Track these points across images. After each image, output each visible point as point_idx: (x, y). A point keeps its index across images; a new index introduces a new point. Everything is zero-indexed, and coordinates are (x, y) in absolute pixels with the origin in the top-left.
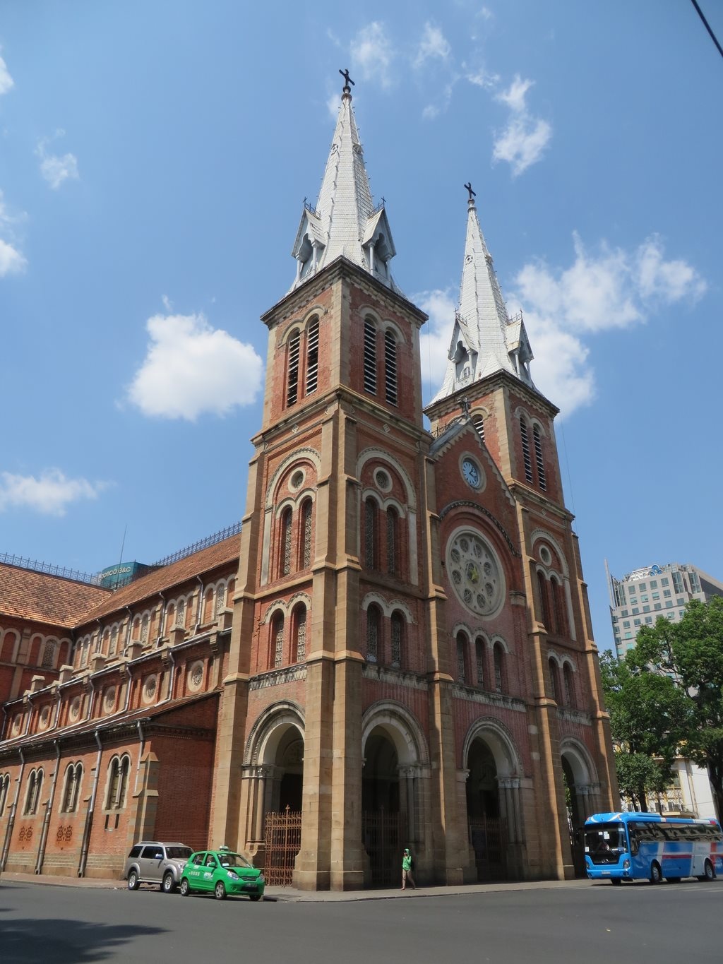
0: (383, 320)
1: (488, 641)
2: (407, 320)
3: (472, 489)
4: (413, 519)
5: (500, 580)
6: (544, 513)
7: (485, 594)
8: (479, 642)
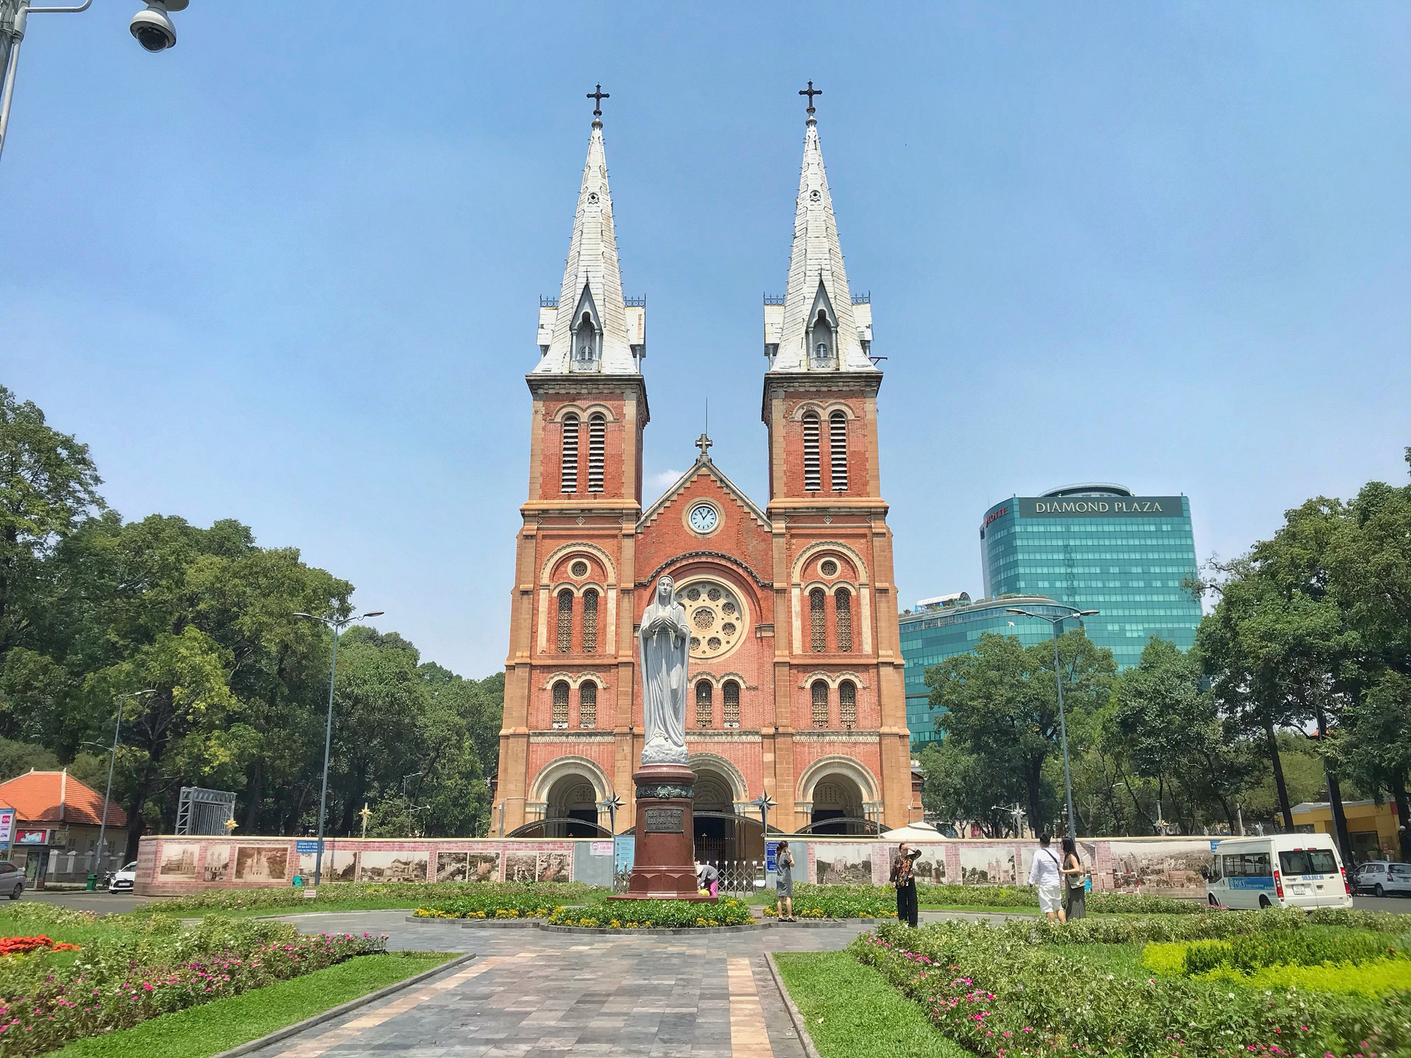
0: (584, 411)
1: (714, 682)
2: (618, 391)
3: (699, 536)
4: (612, 594)
5: (743, 618)
6: (828, 520)
7: (722, 637)
8: (703, 688)
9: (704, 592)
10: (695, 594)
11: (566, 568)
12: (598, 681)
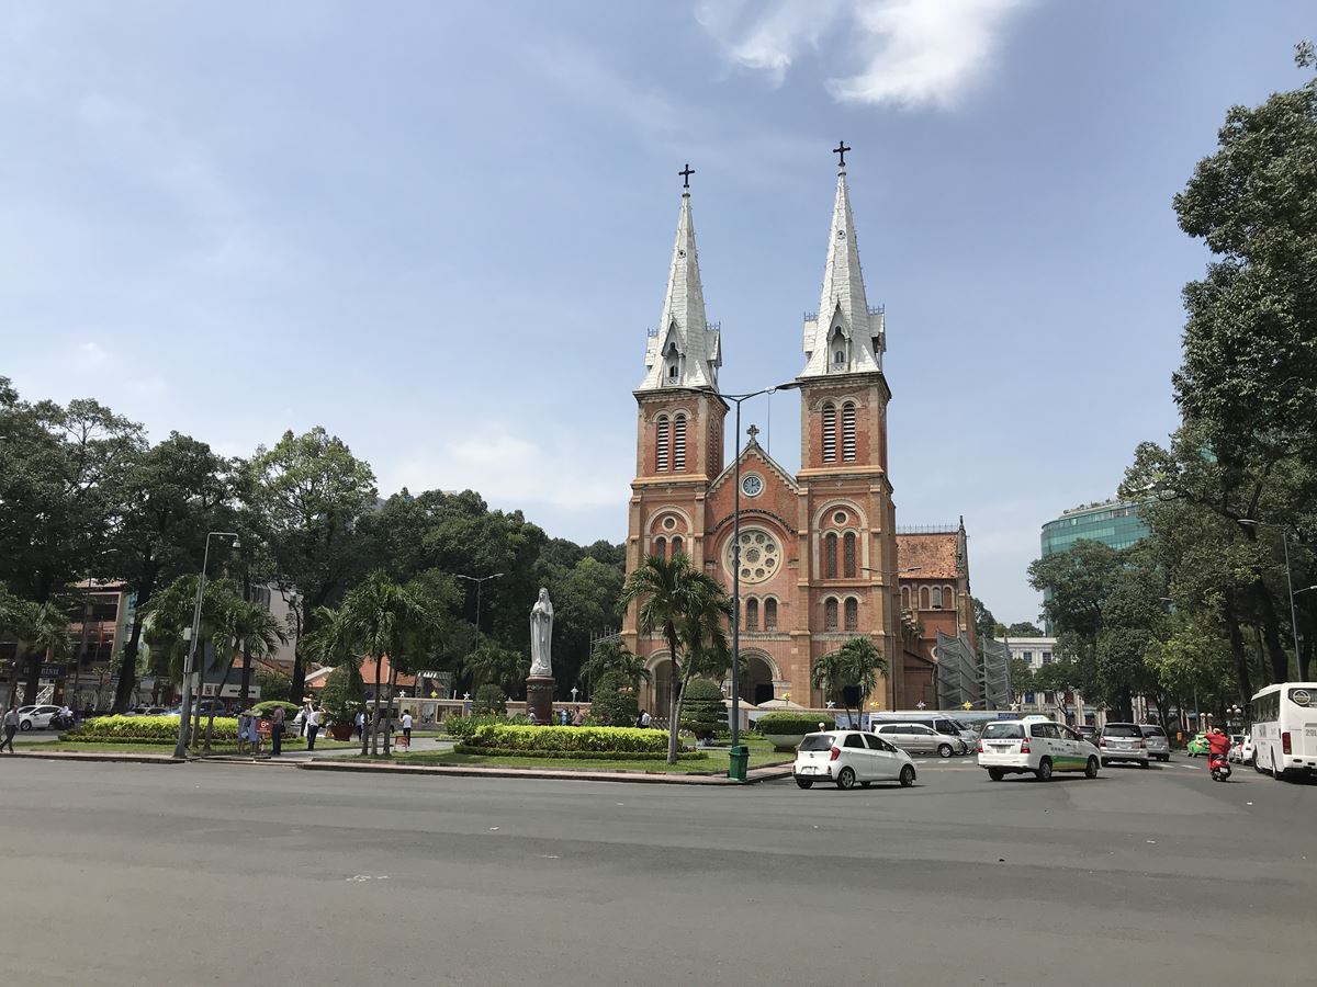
0: (672, 413)
1: (759, 599)
2: (695, 399)
3: (749, 499)
4: (691, 541)
5: (779, 555)
6: (840, 484)
7: (764, 568)
8: (752, 603)
9: (753, 538)
10: (747, 539)
11: (661, 523)
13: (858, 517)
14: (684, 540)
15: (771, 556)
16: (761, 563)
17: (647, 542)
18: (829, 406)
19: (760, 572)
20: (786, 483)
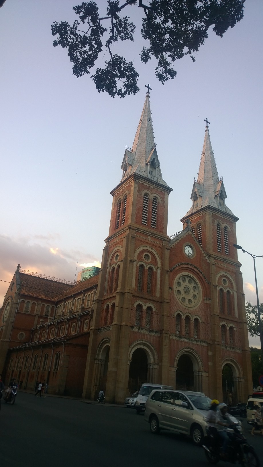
0: (152, 194)
1: (191, 318)
2: (163, 192)
3: (188, 257)
4: (159, 272)
5: (200, 293)
6: (225, 264)
7: (192, 299)
8: (188, 318)
9: (187, 280)
10: (184, 280)
11: (143, 255)
12: (153, 307)
13: (232, 284)
14: (155, 270)
15: (195, 293)
16: (190, 296)
17: (135, 264)
18: (219, 225)
19: (190, 301)
20: (204, 255)
